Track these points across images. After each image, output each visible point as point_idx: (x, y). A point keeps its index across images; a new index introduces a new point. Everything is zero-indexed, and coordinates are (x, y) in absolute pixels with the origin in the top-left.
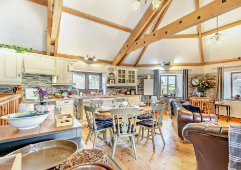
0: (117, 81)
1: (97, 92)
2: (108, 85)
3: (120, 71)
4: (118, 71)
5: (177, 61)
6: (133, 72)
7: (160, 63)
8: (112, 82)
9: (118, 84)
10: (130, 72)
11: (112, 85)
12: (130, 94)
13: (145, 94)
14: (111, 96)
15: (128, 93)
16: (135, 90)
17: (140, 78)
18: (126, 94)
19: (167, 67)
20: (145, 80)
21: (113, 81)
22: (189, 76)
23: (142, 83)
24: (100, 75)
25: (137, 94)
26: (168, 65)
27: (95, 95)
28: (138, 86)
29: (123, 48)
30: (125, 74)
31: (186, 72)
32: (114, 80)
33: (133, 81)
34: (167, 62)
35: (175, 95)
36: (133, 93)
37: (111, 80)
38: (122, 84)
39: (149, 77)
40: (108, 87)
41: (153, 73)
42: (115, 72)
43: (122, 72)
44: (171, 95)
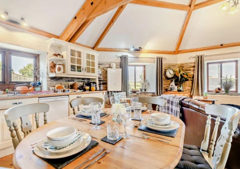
0: (68, 68)
1: (29, 87)
2: (53, 75)
3: (72, 52)
4: (69, 53)
5: (149, 46)
6: (93, 56)
7: (128, 48)
8: (59, 69)
9: (70, 73)
10: (88, 56)
11: (59, 74)
12: (90, 90)
13: (109, 89)
15: (87, 88)
16: (96, 83)
17: (101, 67)
19: (137, 54)
20: (109, 70)
21: (62, 67)
23: (105, 73)
24: (37, 57)
25: (98, 89)
26: (138, 50)
27: (25, 92)
28: (99, 78)
30: (82, 58)
32: (64, 65)
33: (93, 71)
34: (137, 47)
36: (93, 88)
37: (57, 66)
38: (76, 74)
39: (114, 65)
40: (52, 78)
41: (119, 60)
42: (63, 53)
43: (76, 54)
44: (141, 90)
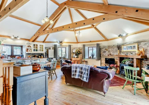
0: (33, 50)
1: (19, 56)
2: (27, 53)
3: (34, 45)
4: (33, 45)
5: (66, 40)
6: (42, 46)
7: (57, 41)
8: (29, 51)
9: (33, 52)
10: (40, 45)
11: (29, 52)
12: (41, 57)
13: (49, 57)
14: (29, 58)
15: (40, 57)
16: (44, 55)
17: (47, 49)
18: (38, 57)
19: (61, 43)
20: (49, 50)
21: (30, 50)
22: (71, 48)
23: (48, 51)
24: (22, 47)
25: (45, 57)
26: (61, 42)
27: (18, 58)
28: (45, 53)
29: (37, 33)
30: (38, 47)
31: (70, 46)
32: (31, 49)
33: (43, 50)
34: (61, 41)
35: (65, 57)
36: (42, 57)
37: (29, 50)
38: (35, 52)
39: (51, 48)
41: (54, 46)
42: (31, 45)
43: (36, 45)
44: (63, 57)
